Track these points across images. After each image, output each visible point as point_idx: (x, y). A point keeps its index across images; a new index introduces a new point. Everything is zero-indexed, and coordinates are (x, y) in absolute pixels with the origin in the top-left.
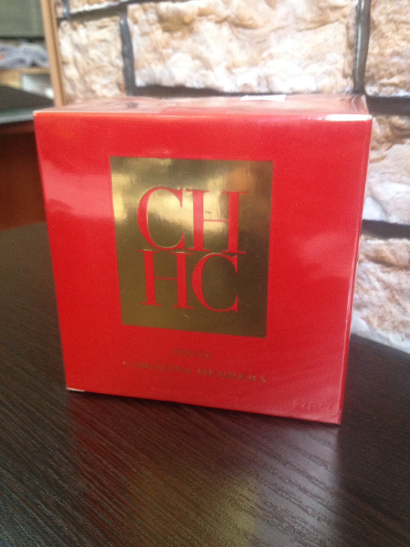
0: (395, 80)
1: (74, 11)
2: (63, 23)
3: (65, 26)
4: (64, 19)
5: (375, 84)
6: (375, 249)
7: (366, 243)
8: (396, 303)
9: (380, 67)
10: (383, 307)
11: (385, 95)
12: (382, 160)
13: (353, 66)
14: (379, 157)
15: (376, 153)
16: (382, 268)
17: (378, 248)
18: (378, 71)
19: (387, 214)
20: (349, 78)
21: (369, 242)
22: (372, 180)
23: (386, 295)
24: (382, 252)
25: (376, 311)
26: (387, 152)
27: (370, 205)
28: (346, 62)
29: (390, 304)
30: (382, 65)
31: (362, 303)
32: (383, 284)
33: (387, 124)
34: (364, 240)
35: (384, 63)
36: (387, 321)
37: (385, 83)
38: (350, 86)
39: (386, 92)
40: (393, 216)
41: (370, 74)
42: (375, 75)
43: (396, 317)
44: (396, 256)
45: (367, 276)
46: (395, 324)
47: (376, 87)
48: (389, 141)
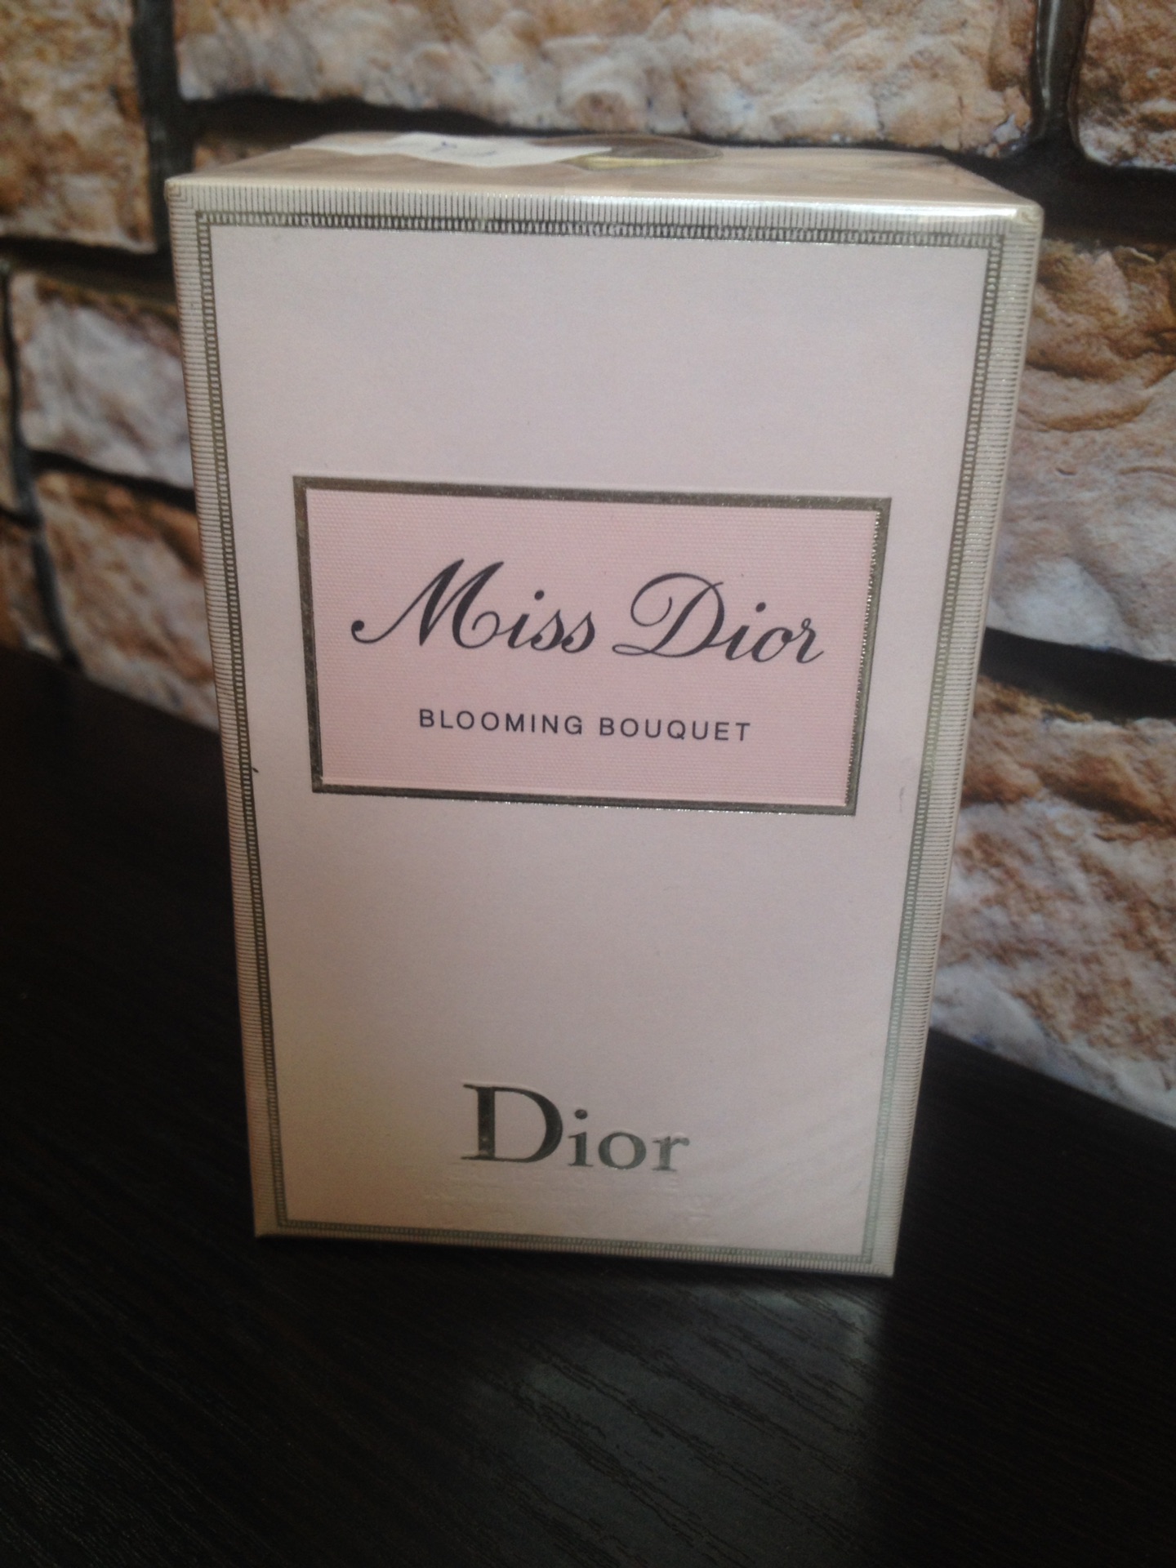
5: (1121, 118)
6: (1079, 753)
7: (1047, 729)
8: (1151, 953)
9: (1144, 48)
10: (1098, 961)
11: (1161, 165)
12: (1129, 421)
13: (1034, 41)
14: (1117, 407)
15: (1108, 389)
16: (1105, 826)
17: (1091, 751)
18: (1134, 63)
19: (1136, 626)
20: (1012, 86)
21: (1060, 727)
22: (1086, 496)
23: (1113, 923)
24: (1109, 766)
25: (1070, 975)
26: (1152, 390)
27: (1073, 587)
28: (1004, 25)
29: (1126, 955)
30: (1154, 39)
31: (1020, 941)
32: (1101, 882)
33: (1160, 280)
34: (1040, 716)
35: (1164, 34)
36: (1109, 1012)
37: (1164, 115)
38: (1017, 121)
39: (1162, 151)
40: (1161, 637)
41: (1102, 73)
42: (1123, 82)
43: (1146, 1000)
44: (1162, 786)
45: (1043, 846)
46: (1142, 1025)
47: (1122, 129)
48: (1165, 348)
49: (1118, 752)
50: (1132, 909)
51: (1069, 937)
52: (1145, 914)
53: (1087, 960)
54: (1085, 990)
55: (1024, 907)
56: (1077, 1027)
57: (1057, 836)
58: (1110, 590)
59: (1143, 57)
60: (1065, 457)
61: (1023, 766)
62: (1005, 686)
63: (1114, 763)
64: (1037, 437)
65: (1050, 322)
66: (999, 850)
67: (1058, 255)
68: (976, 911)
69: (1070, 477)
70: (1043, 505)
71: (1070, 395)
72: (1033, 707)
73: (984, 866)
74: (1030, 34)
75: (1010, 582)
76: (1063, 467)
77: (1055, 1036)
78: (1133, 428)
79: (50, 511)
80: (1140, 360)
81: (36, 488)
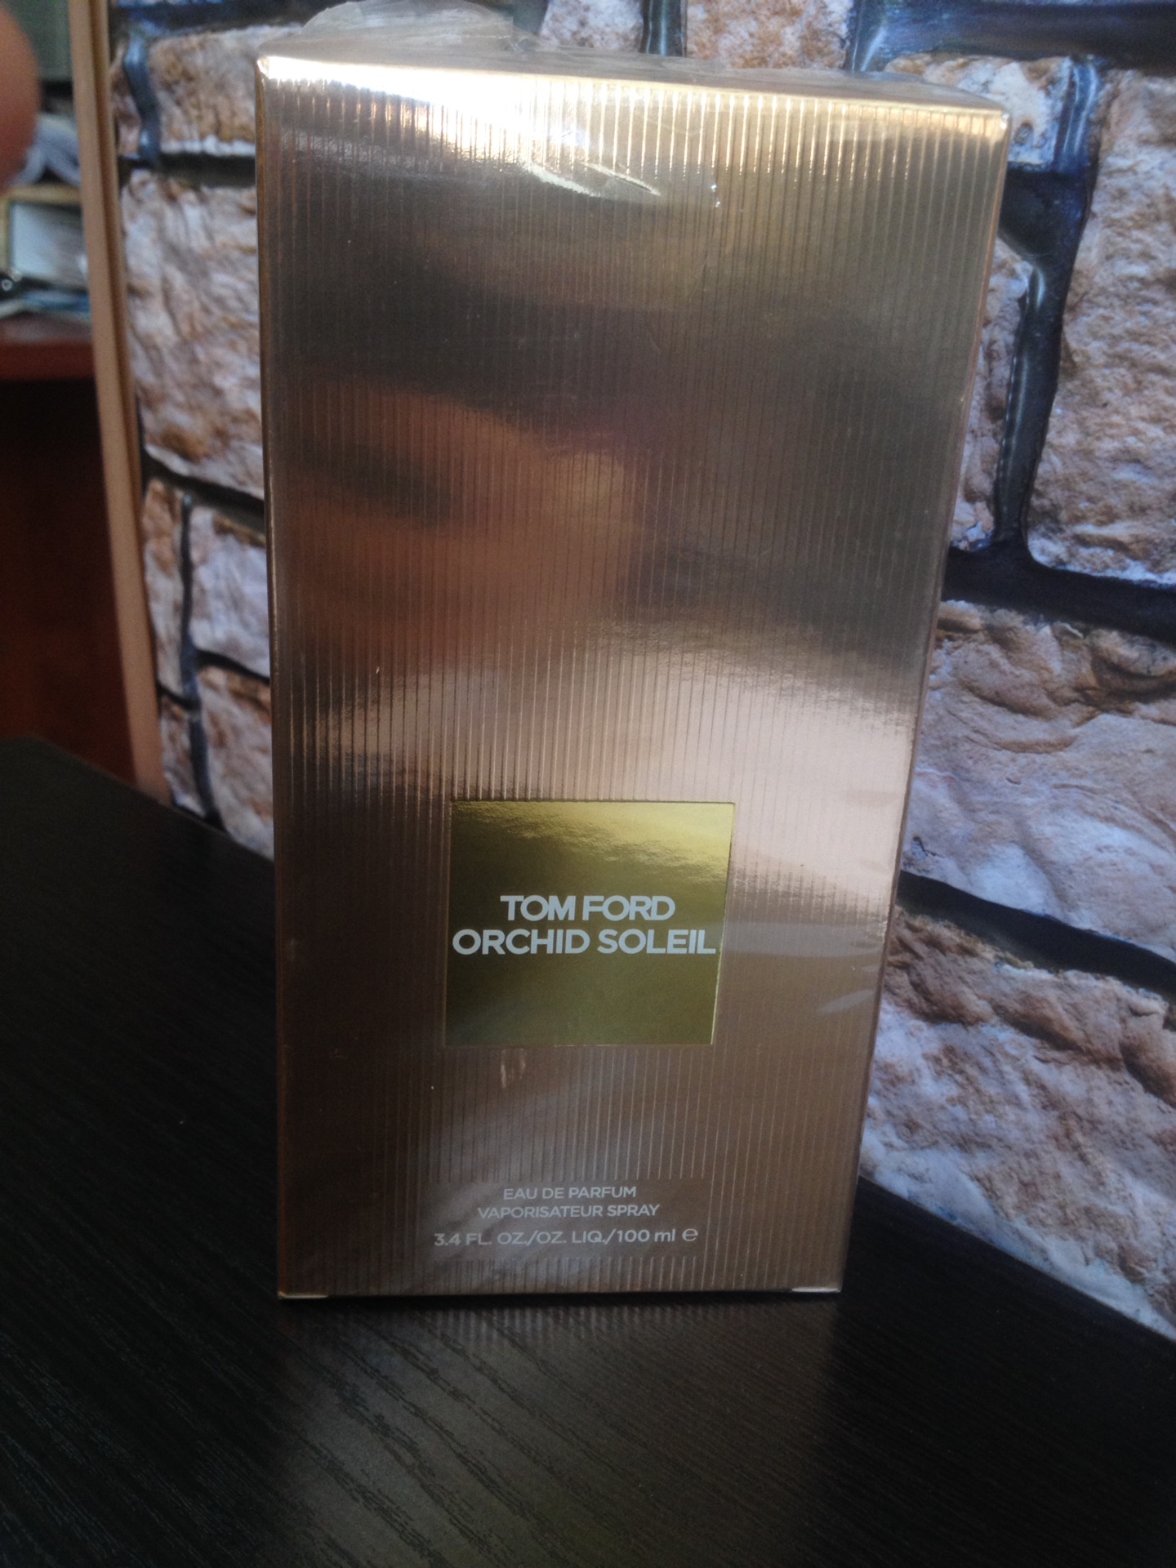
0: (1120, 530)
1: (171, 146)
2: (138, 176)
3: (143, 184)
4: (142, 163)
5: (1059, 534)
6: (1023, 992)
7: (998, 971)
8: (1076, 1154)
9: (1077, 488)
10: (1037, 1157)
11: (1087, 571)
12: (1061, 750)
13: (998, 471)
14: (1052, 739)
15: (1046, 725)
16: (1042, 1050)
17: (1032, 992)
18: (1070, 497)
19: (1066, 902)
20: (981, 501)
21: (1008, 971)
22: (1028, 800)
23: (1047, 1126)
24: (1045, 1005)
25: (1015, 1166)
26: (1078, 730)
27: (1019, 866)
28: (977, 457)
29: (1058, 1154)
30: (1085, 482)
31: (977, 1135)
32: (1039, 1094)
33: (1085, 652)
34: (993, 960)
35: (1091, 480)
36: (1044, 1199)
37: (1090, 536)
38: (983, 527)
39: (1088, 561)
40: (1084, 912)
41: (1046, 502)
42: (1061, 509)
43: (1071, 1191)
44: (1086, 1024)
45: (995, 1062)
46: (1068, 1211)
47: (1060, 543)
48: (1088, 701)
49: (1052, 995)
50: (1062, 1118)
51: (1014, 1135)
52: (1072, 1123)
53: (1027, 1155)
54: (1026, 1179)
55: (980, 1107)
56: (1018, 1208)
57: (1006, 1055)
58: (1046, 872)
59: (1077, 495)
60: (1012, 770)
61: (980, 997)
62: (968, 934)
63: (1048, 1002)
64: (993, 753)
65: (1003, 673)
66: (962, 1060)
67: (1011, 624)
68: (942, 1108)
69: (1016, 785)
70: (996, 803)
71: (1017, 726)
72: (988, 952)
73: (950, 1072)
74: (995, 466)
75: (971, 856)
76: (1011, 777)
77: (1002, 1214)
78: (1064, 755)
79: (207, 697)
80: (1068, 708)
81: (199, 678)
